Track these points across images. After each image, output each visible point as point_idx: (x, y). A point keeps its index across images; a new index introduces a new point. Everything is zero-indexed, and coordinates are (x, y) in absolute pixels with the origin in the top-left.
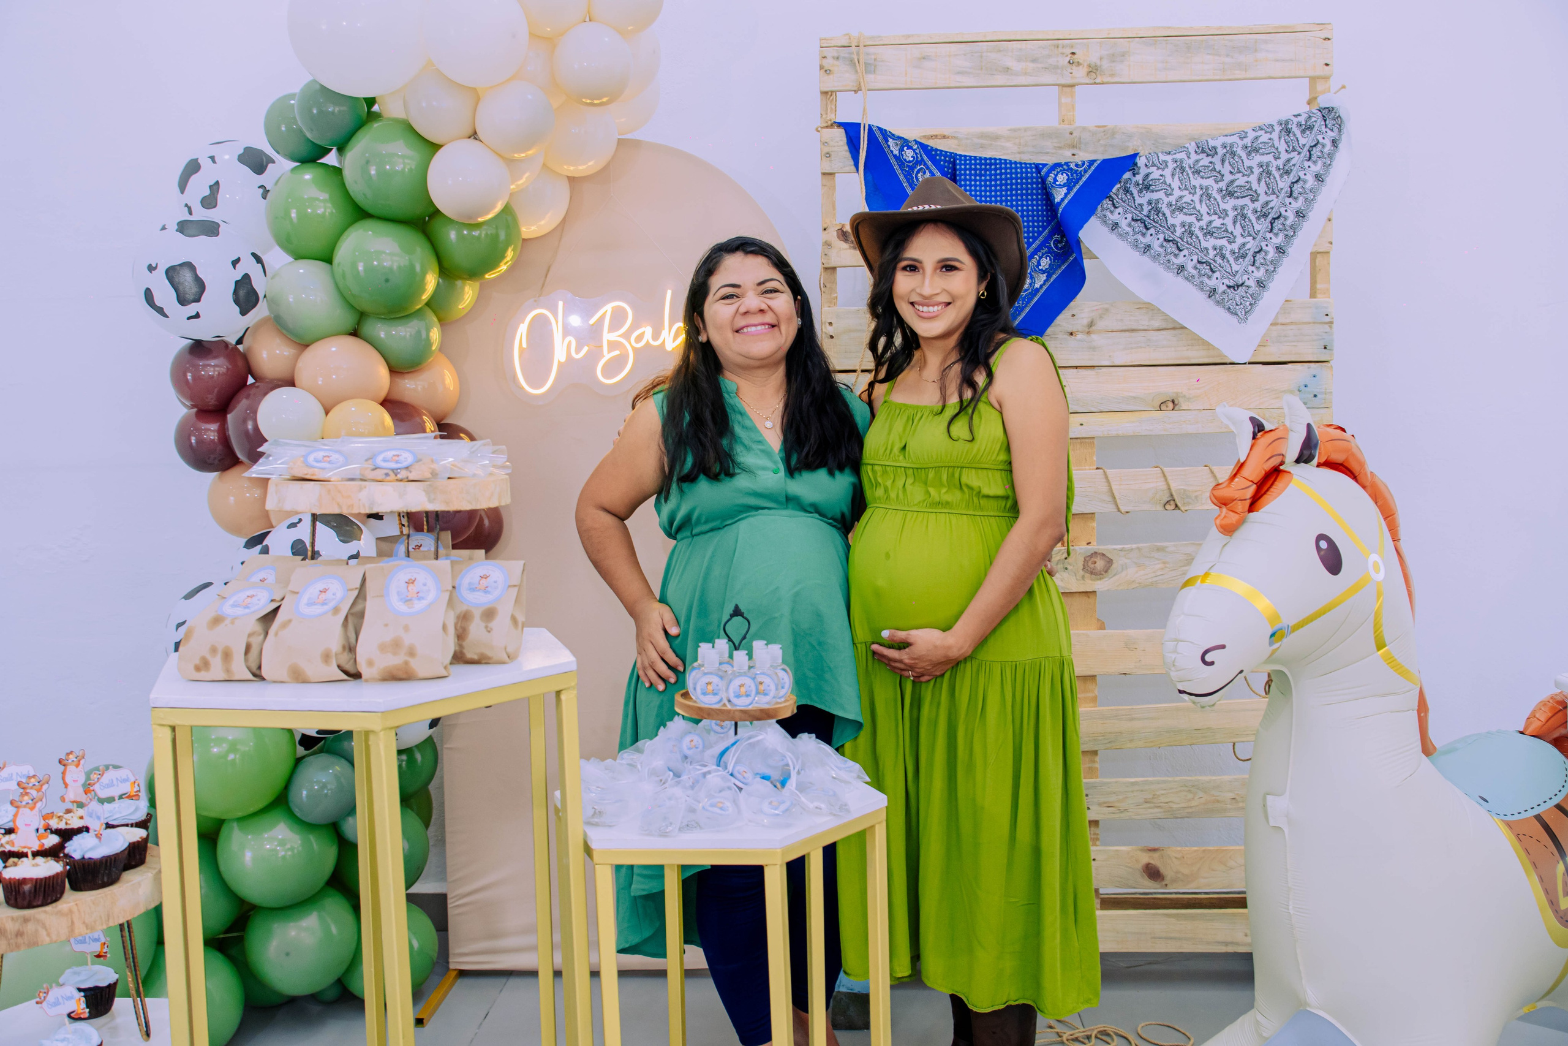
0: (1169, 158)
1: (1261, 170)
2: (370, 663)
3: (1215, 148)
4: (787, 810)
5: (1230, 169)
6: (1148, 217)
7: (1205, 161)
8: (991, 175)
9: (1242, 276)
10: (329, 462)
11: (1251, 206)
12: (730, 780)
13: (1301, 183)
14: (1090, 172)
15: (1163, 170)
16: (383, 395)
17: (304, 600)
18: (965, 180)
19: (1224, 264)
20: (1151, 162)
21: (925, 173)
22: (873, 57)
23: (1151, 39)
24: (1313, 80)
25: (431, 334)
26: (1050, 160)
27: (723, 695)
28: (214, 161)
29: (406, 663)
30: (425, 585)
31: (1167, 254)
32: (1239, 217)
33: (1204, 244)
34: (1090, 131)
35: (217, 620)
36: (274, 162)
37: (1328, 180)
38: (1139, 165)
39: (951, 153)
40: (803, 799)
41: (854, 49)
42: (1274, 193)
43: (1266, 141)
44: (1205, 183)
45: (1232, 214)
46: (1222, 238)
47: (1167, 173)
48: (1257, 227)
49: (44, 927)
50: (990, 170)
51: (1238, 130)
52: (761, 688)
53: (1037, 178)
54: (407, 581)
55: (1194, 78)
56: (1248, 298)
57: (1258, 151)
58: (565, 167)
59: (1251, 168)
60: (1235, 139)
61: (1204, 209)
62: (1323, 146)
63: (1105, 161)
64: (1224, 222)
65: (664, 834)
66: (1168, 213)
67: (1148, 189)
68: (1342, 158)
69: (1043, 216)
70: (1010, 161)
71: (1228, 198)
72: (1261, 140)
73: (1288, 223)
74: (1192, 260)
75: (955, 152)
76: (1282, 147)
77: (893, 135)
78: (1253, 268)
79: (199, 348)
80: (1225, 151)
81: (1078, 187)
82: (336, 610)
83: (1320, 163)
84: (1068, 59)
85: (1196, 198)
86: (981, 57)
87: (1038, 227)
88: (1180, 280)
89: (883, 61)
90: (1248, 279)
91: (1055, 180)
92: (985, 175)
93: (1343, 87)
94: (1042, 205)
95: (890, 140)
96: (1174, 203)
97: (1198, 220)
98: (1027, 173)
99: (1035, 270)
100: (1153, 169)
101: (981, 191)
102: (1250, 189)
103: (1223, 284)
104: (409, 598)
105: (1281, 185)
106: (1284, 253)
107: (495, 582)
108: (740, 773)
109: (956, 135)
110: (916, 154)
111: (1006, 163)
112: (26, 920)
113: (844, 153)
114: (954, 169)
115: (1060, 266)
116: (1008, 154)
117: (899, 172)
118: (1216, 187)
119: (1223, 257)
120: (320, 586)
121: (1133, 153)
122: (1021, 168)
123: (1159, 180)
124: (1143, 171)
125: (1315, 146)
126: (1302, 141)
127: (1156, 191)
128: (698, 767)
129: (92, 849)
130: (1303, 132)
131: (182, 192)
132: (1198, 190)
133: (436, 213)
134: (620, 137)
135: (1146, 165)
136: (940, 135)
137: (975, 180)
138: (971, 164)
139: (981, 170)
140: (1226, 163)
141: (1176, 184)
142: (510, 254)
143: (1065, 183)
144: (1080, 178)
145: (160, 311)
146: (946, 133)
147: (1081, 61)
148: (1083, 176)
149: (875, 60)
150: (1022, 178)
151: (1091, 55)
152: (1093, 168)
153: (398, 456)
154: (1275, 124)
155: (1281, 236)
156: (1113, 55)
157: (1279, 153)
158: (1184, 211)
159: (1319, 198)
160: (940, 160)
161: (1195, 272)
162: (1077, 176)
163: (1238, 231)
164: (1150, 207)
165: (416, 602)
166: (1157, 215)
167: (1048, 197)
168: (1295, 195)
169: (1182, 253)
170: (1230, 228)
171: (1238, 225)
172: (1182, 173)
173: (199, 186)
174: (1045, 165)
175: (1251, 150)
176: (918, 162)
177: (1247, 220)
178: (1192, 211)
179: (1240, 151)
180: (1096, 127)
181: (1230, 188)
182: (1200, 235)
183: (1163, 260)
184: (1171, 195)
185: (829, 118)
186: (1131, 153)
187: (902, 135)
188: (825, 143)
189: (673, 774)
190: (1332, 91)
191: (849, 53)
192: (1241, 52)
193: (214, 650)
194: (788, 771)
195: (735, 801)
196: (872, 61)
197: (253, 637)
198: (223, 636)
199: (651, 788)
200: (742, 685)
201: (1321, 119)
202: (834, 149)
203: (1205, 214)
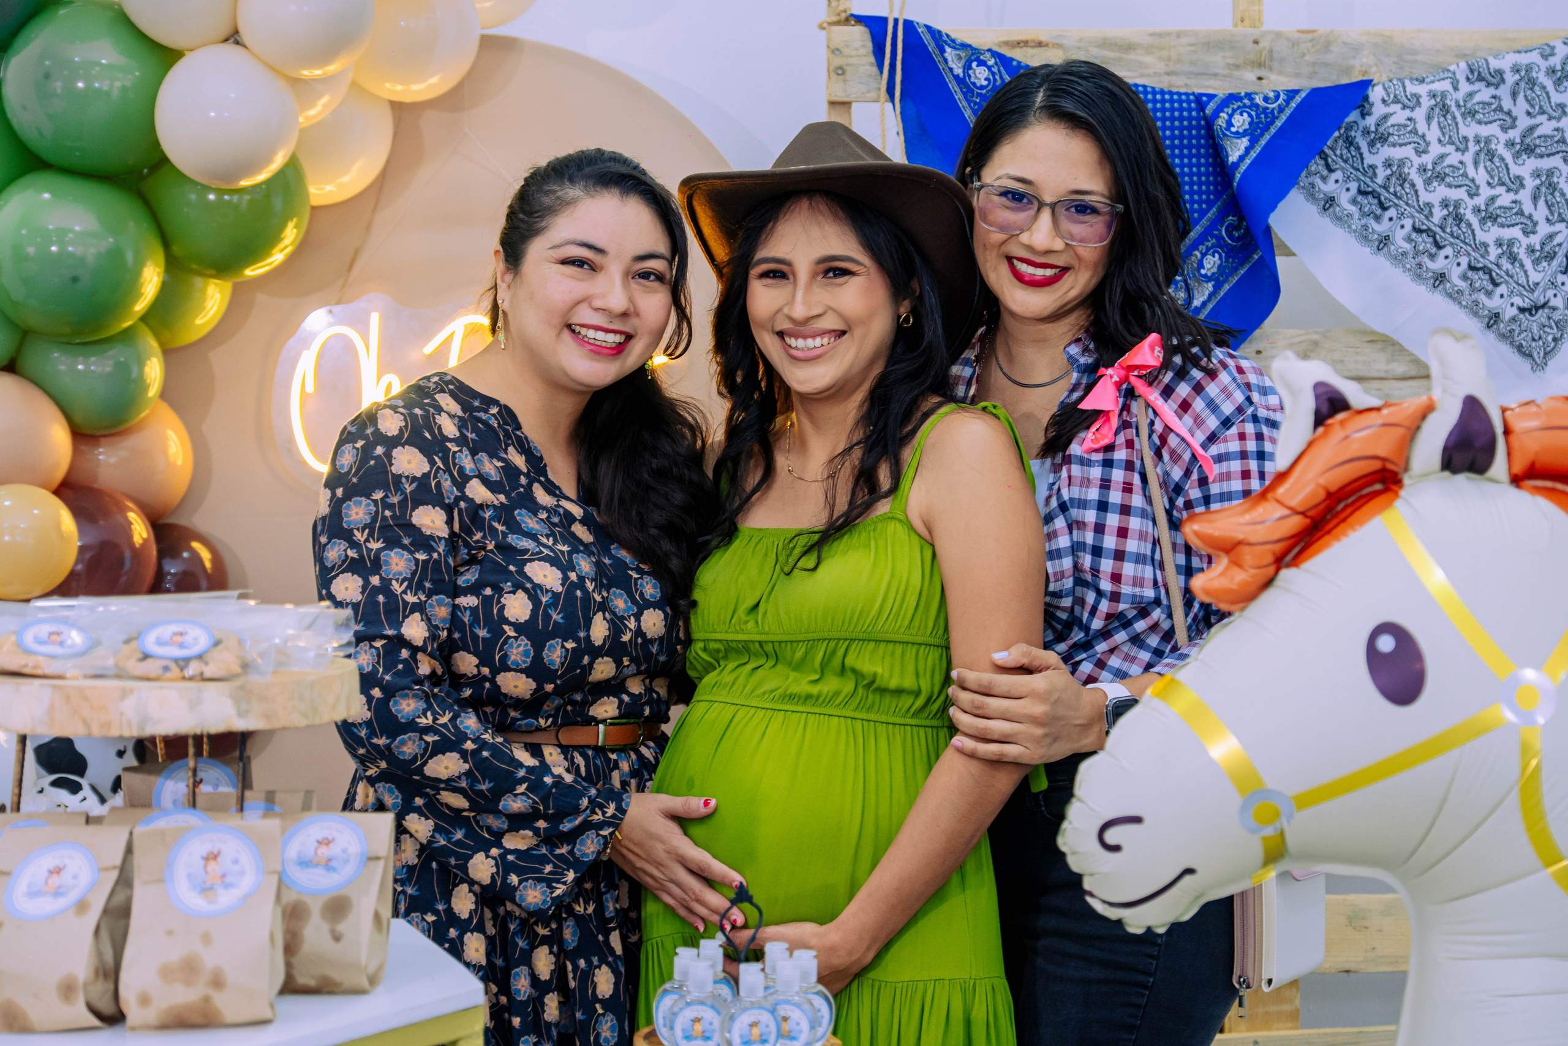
0: (1422, 90)
3: (1500, 73)
5: (1527, 107)
6: (1385, 188)
7: (1485, 94)
9: (1545, 291)
14: (1288, 112)
15: (1412, 109)
16: (60, 474)
19: (1516, 270)
20: (1392, 96)
25: (147, 369)
26: (1220, 88)
30: (234, 858)
31: (1417, 253)
32: (1543, 189)
33: (1481, 236)
34: (1288, 39)
38: (1371, 99)
44: (1485, 131)
45: (1530, 183)
46: (1513, 225)
47: (1420, 114)
51: (1538, 43)
53: (1198, 119)
56: (1551, 328)
58: (388, 85)
60: (1534, 57)
61: (1481, 176)
63: (1315, 92)
64: (1518, 197)
66: (1419, 182)
67: (1386, 140)
69: (1208, 183)
70: (1153, 88)
71: (1524, 157)
74: (1459, 264)
77: (953, 41)
78: (1563, 278)
80: (1517, 77)
81: (1267, 137)
82: (81, 903)
85: (1468, 158)
87: (1200, 202)
88: (1438, 298)
90: (1555, 296)
91: (1230, 124)
94: (1207, 165)
95: (948, 50)
96: (1430, 167)
97: (1471, 196)
98: (1181, 109)
99: (1194, 275)
100: (1397, 107)
103: (1512, 305)
107: (344, 851)
109: (1060, 41)
110: (993, 74)
113: (867, 67)
115: (1235, 270)
116: (1149, 75)
117: (962, 103)
118: (1503, 137)
119: (1513, 258)
121: (1360, 78)
123: (1405, 126)
124: (1379, 110)
127: (1401, 145)
132: (1471, 144)
133: (161, 162)
136: (1033, 41)
140: (1521, 98)
141: (1433, 134)
142: (291, 234)
143: (1245, 130)
144: (1272, 122)
146: (1043, 38)
148: (1277, 118)
150: (1172, 118)
152: (1293, 105)
158: (1447, 180)
161: (1463, 285)
162: (1266, 117)
163: (1541, 213)
164: (1389, 172)
165: (220, 891)
166: (1401, 186)
167: (1217, 152)
169: (1443, 253)
170: (1528, 208)
171: (1541, 203)
172: (1444, 116)
174: (1211, 97)
175: (1562, 76)
177: (1557, 194)
178: (1461, 181)
179: (1543, 78)
180: (1299, 31)
181: (1528, 141)
182: (1475, 222)
183: (1410, 263)
184: (1425, 152)
185: (841, 8)
186: (1356, 78)
187: (969, 41)
188: (835, 51)
202: (851, 61)
203: (1483, 187)
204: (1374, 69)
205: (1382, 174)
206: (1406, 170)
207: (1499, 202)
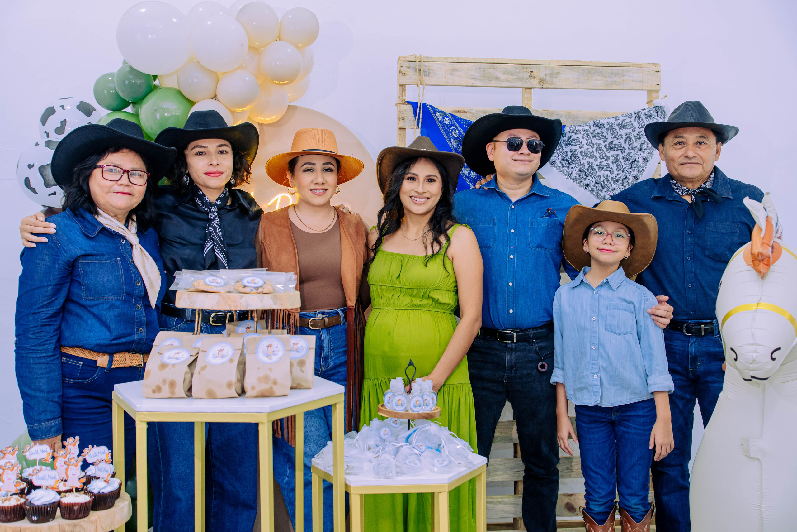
0: (581, 129)
1: (626, 136)
2: (253, 388)
3: (603, 124)
5: (611, 135)
6: (570, 158)
7: (598, 131)
9: (617, 191)
10: (217, 283)
11: (621, 155)
12: (412, 450)
15: (578, 134)
17: (211, 354)
19: (608, 184)
20: (572, 130)
21: (456, 131)
22: (428, 68)
23: (572, 67)
24: (650, 92)
27: (405, 406)
28: (63, 108)
29: (271, 388)
30: (277, 347)
31: (580, 178)
32: (615, 160)
33: (599, 174)
34: (540, 112)
35: (164, 366)
36: (96, 109)
39: (469, 121)
41: (417, 63)
42: (633, 149)
43: (629, 122)
44: (599, 142)
45: (611, 158)
46: (607, 171)
47: (580, 136)
48: (624, 166)
49: (84, 529)
51: (614, 116)
52: (426, 402)
54: (268, 345)
55: (592, 88)
57: (625, 127)
59: (621, 135)
60: (613, 120)
61: (598, 156)
64: (608, 162)
65: (388, 478)
66: (580, 157)
67: (571, 144)
71: (610, 150)
72: (626, 121)
73: (640, 164)
74: (593, 182)
75: (471, 120)
76: (637, 125)
77: (439, 110)
80: (608, 126)
82: (231, 361)
84: (529, 74)
85: (594, 150)
86: (485, 71)
88: (586, 192)
89: (433, 70)
93: (666, 96)
95: (437, 113)
96: (584, 152)
97: (596, 161)
100: (573, 134)
102: (621, 146)
104: (268, 354)
105: (636, 145)
107: (302, 346)
108: (418, 446)
109: (471, 111)
110: (451, 121)
112: (75, 526)
113: (411, 117)
117: (442, 130)
118: (603, 144)
119: (608, 181)
120: (218, 348)
123: (576, 139)
124: (568, 135)
127: (575, 145)
128: (395, 444)
129: (104, 488)
130: (647, 118)
131: (44, 124)
132: (595, 145)
134: (290, 104)
135: (569, 132)
136: (462, 111)
140: (609, 133)
145: (34, 191)
146: (466, 110)
147: (535, 76)
149: (429, 69)
151: (540, 73)
153: (254, 280)
154: (633, 114)
155: (636, 171)
156: (552, 74)
157: (635, 128)
158: (589, 156)
160: (464, 124)
161: (594, 188)
163: (615, 167)
164: (571, 154)
165: (273, 356)
166: (575, 158)
168: (643, 150)
169: (588, 178)
170: (611, 166)
171: (615, 164)
172: (587, 137)
173: (54, 122)
175: (622, 126)
176: (452, 125)
177: (619, 162)
178: (593, 156)
179: (616, 127)
180: (543, 110)
181: (611, 145)
182: (597, 169)
183: (578, 181)
184: (582, 147)
185: (403, 99)
187: (443, 110)
188: (401, 112)
189: (381, 447)
190: (660, 97)
191: (416, 65)
192: (615, 76)
193: (164, 381)
194: (440, 445)
195: (420, 460)
196: (427, 70)
197: (186, 373)
198: (169, 374)
199: (370, 455)
200: (418, 401)
201: (655, 112)
202: (406, 115)
203: (599, 159)
204: (566, 122)
205: (569, 154)
206: (577, 153)
207: (603, 164)
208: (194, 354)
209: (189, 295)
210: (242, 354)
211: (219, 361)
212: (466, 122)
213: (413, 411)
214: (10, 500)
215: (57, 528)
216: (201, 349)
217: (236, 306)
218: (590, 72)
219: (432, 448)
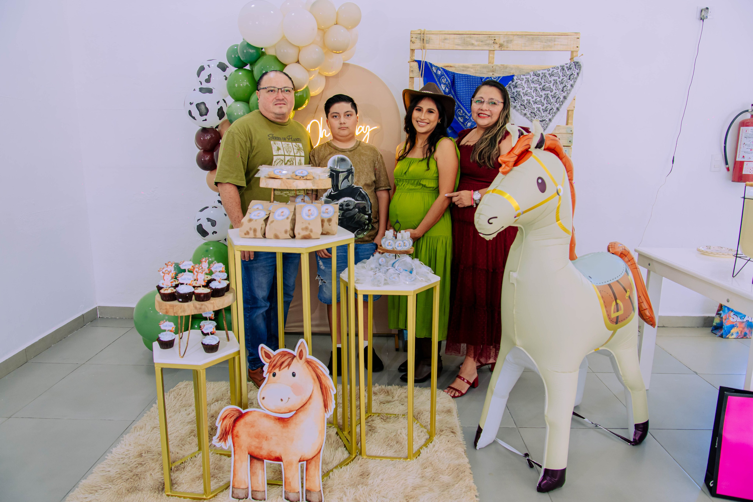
0: (524, 77)
1: (554, 82)
2: (299, 234)
3: (539, 74)
4: (414, 280)
5: (544, 81)
6: (516, 96)
7: (536, 78)
8: (466, 80)
10: (281, 173)
11: (550, 94)
12: (395, 271)
13: (566, 87)
15: (522, 81)
17: (277, 214)
18: (457, 82)
20: (518, 78)
21: (444, 79)
22: (428, 38)
23: (521, 36)
24: (572, 52)
26: (485, 76)
27: (393, 246)
28: (209, 67)
29: (309, 234)
30: (313, 211)
31: (521, 109)
32: (546, 97)
33: (533, 106)
35: (250, 220)
36: (228, 67)
37: (574, 86)
38: (514, 79)
40: (418, 277)
42: (558, 90)
43: (556, 72)
44: (535, 86)
45: (544, 96)
46: (540, 104)
47: (523, 82)
49: (207, 307)
50: (466, 79)
51: (547, 68)
52: (405, 244)
53: (481, 82)
54: (308, 210)
55: (534, 50)
56: (546, 125)
57: (553, 76)
58: (325, 73)
59: (551, 81)
60: (546, 71)
61: (534, 95)
62: (574, 75)
63: (504, 77)
64: (541, 99)
65: (378, 286)
66: (523, 95)
67: (517, 87)
68: (579, 79)
71: (543, 91)
72: (554, 72)
73: (561, 100)
74: (529, 112)
75: (454, 72)
76: (561, 74)
78: (549, 115)
79: (205, 130)
80: (542, 75)
82: (288, 218)
83: (573, 81)
84: (493, 41)
85: (532, 91)
86: (464, 39)
88: (525, 118)
89: (432, 40)
90: (547, 118)
92: (464, 80)
93: (582, 55)
95: (433, 67)
96: (525, 92)
97: (532, 98)
98: (478, 80)
100: (519, 80)
101: (462, 86)
102: (550, 88)
104: (309, 215)
105: (560, 87)
106: (559, 110)
107: (330, 211)
108: (399, 269)
109: (455, 66)
110: (442, 72)
111: (471, 77)
112: (202, 305)
113: (417, 71)
114: (454, 78)
116: (472, 73)
117: (436, 78)
118: (539, 87)
119: (539, 111)
120: (281, 211)
122: (476, 78)
123: (520, 84)
124: (515, 81)
125: (572, 75)
126: (568, 73)
127: (519, 88)
128: (386, 267)
129: (218, 285)
130: (568, 70)
131: (199, 77)
132: (533, 88)
134: (344, 63)
136: (450, 66)
137: (461, 82)
138: (460, 76)
139: (463, 78)
140: (543, 79)
141: (526, 86)
142: (307, 102)
145: (194, 118)
146: (452, 65)
147: (497, 42)
150: (476, 82)
151: (500, 40)
152: (499, 79)
153: (302, 172)
154: (559, 67)
155: (558, 104)
156: (508, 41)
157: (560, 77)
158: (528, 95)
159: (571, 93)
161: (529, 116)
163: (545, 102)
164: (517, 93)
165: (311, 216)
166: (519, 96)
168: (564, 91)
169: (526, 109)
170: (543, 101)
171: (545, 100)
172: (528, 82)
173: (204, 75)
174: (484, 78)
175: (551, 75)
176: (442, 75)
177: (548, 98)
178: (530, 95)
179: (547, 75)
180: (501, 65)
181: (544, 88)
182: (532, 103)
183: (520, 111)
184: (524, 89)
185: (413, 58)
186: (512, 74)
187: (437, 66)
188: (411, 67)
189: (378, 269)
190: (578, 56)
191: (421, 36)
192: (550, 41)
193: (251, 229)
194: (412, 269)
195: (399, 277)
196: (428, 40)
197: (262, 225)
198: (253, 225)
199: (371, 273)
200: (399, 244)
201: (574, 66)
202: (414, 69)
203: (534, 96)
204: (515, 73)
205: (515, 94)
206: (520, 93)
207: (537, 100)
208: (268, 213)
209: (265, 180)
210: (294, 214)
211: (281, 218)
212: (451, 74)
213: (397, 249)
214: (168, 290)
215: (192, 305)
216: (272, 211)
217: (291, 187)
218: (533, 39)
219: (407, 271)
